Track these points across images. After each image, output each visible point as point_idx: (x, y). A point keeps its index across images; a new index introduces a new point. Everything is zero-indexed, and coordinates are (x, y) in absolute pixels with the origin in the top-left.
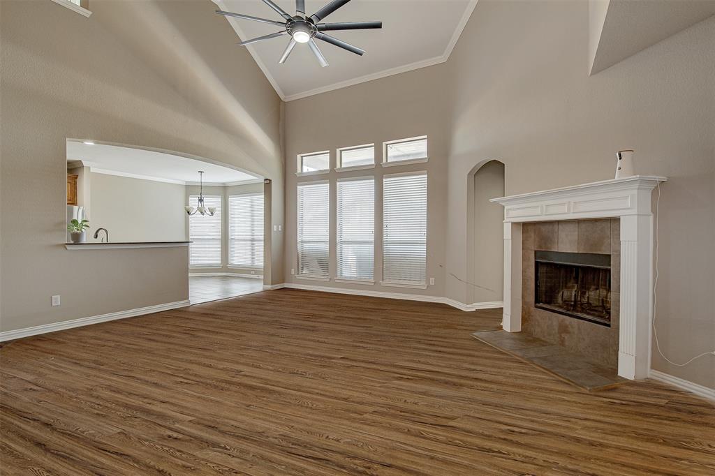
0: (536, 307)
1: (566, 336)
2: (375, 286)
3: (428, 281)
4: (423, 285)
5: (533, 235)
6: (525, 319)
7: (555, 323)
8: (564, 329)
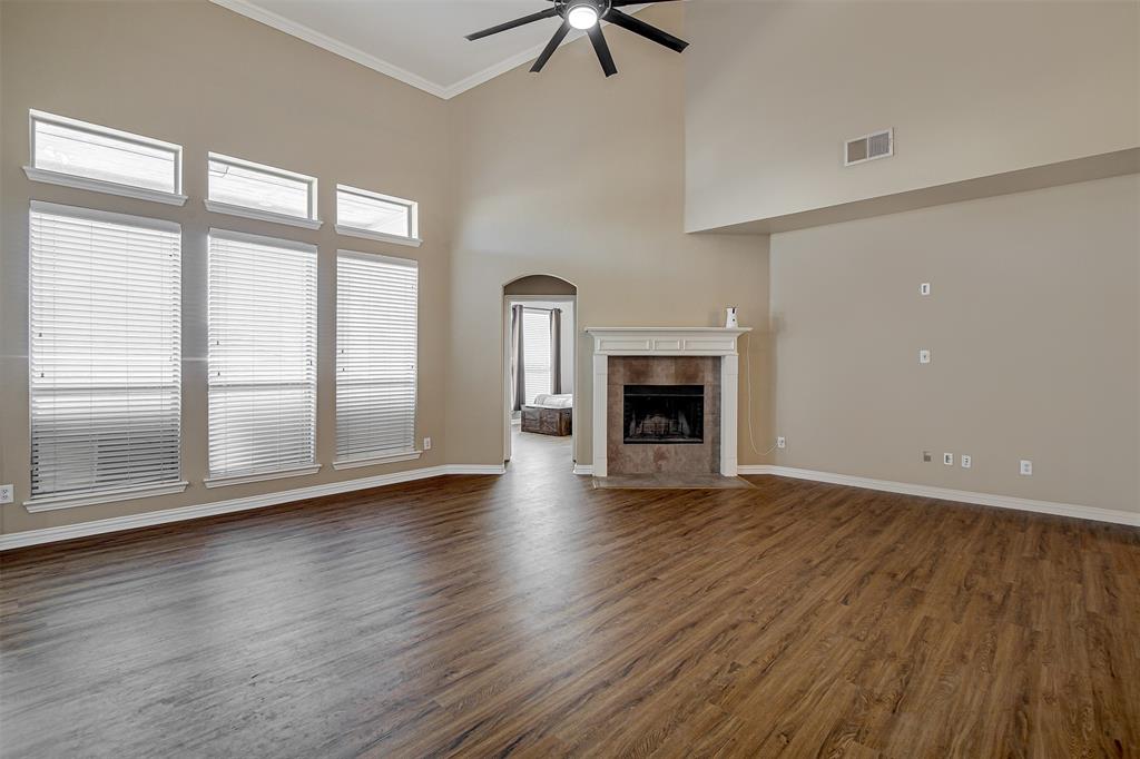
0: (625, 442)
1: (663, 463)
2: (325, 473)
3: (418, 443)
4: (410, 452)
5: (622, 369)
6: (613, 457)
7: (651, 455)
8: (660, 456)
